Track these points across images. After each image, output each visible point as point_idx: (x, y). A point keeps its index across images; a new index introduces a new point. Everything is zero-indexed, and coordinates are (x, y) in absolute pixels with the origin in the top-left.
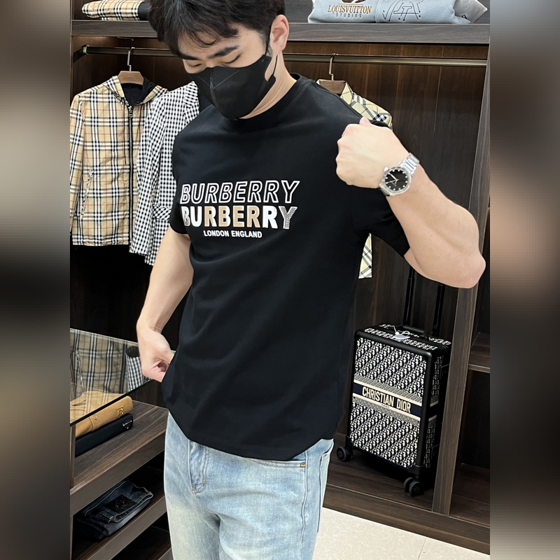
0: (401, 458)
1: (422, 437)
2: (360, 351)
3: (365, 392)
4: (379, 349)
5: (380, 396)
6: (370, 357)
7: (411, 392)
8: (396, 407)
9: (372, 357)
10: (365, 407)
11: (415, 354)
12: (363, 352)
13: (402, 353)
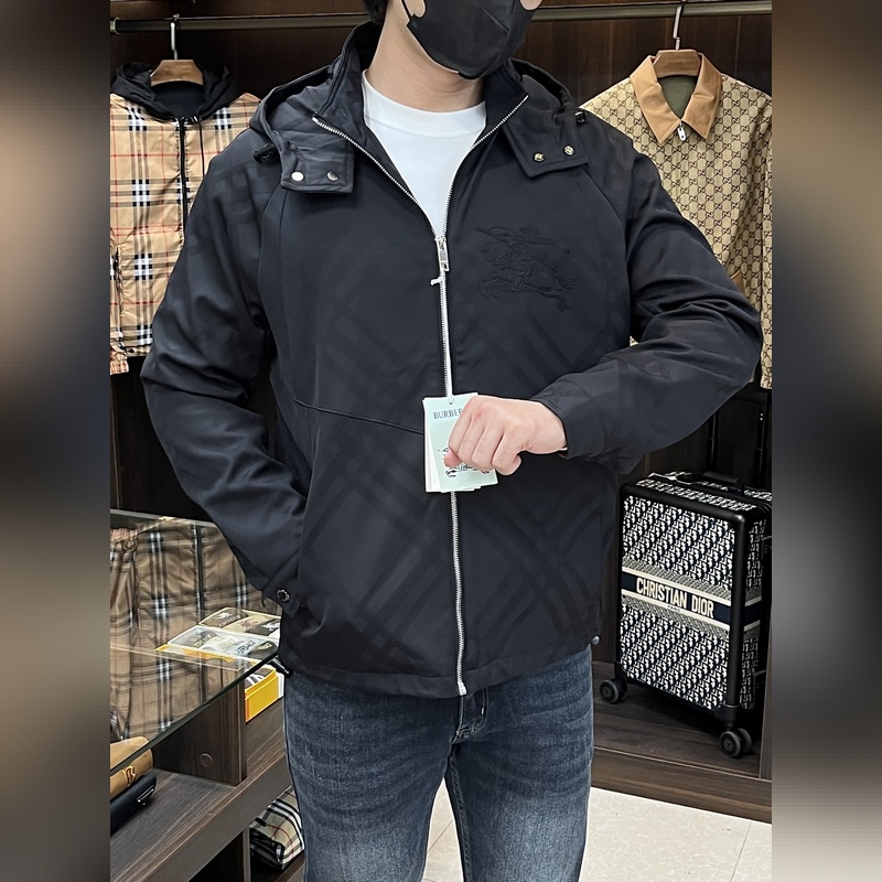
0: (702, 694)
1: (735, 657)
2: (630, 517)
3: (641, 586)
4: (659, 513)
5: (665, 593)
6: (646, 527)
7: (713, 582)
8: (690, 610)
9: (649, 527)
10: (641, 612)
11: (716, 518)
12: (633, 520)
13: (696, 519)
